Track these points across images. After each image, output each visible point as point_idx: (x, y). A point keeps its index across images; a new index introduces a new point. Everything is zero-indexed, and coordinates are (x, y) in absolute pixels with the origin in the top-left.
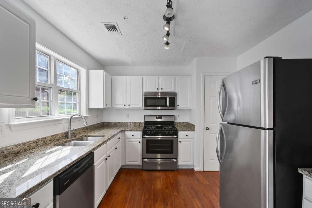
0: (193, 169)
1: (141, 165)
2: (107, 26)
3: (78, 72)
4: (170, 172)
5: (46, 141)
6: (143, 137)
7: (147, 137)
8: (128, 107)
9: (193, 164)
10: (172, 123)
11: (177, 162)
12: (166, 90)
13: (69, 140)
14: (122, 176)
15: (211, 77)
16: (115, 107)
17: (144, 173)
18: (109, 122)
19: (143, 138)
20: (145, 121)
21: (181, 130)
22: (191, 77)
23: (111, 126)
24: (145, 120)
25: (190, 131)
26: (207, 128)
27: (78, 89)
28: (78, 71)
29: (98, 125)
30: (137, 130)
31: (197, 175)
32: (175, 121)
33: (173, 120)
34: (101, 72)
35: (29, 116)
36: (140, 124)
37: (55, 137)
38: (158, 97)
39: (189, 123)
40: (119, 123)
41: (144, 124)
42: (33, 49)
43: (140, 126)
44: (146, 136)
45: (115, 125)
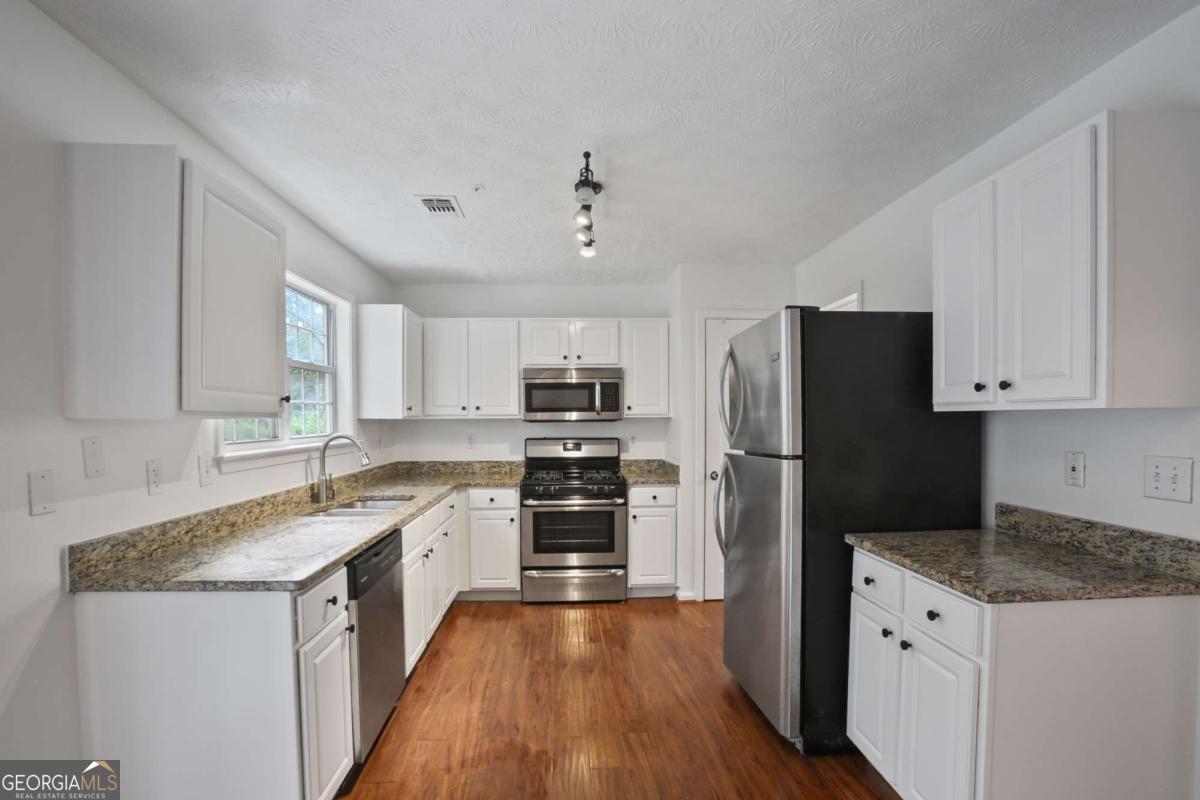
0: (673, 598)
1: (519, 589)
2: (427, 202)
3: (330, 312)
4: (605, 606)
6: (522, 505)
7: (535, 503)
8: (472, 414)
9: (673, 581)
10: (612, 463)
11: (626, 575)
12: (592, 360)
13: (322, 505)
14: (463, 622)
15: (724, 322)
16: (431, 413)
17: (528, 611)
18: (413, 463)
19: (523, 509)
20: (527, 458)
21: (636, 483)
22: (667, 319)
23: (421, 474)
24: (529, 455)
25: (663, 483)
26: (714, 472)
27: (329, 363)
28: (331, 308)
29: (381, 472)
30: (504, 485)
31: (684, 611)
32: (624, 457)
33: (616, 454)
34: (396, 311)
35: (237, 439)
36: (511, 469)
38: (569, 381)
39: (664, 462)
40: (444, 464)
41: (526, 468)
42: (281, 285)
43: (511, 473)
44: (530, 502)
45: (435, 470)
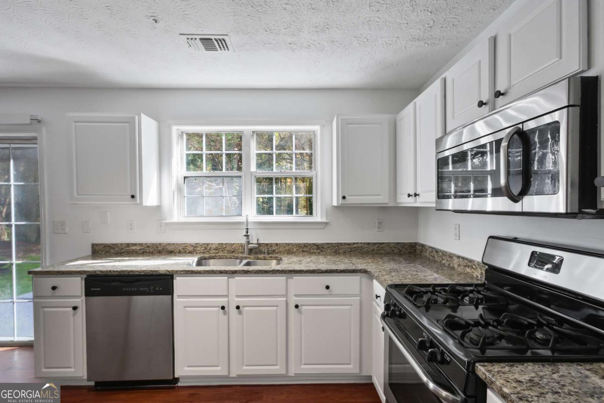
3: (315, 136)
5: (208, 248)
20: (483, 263)
28: (315, 133)
37: (225, 246)
